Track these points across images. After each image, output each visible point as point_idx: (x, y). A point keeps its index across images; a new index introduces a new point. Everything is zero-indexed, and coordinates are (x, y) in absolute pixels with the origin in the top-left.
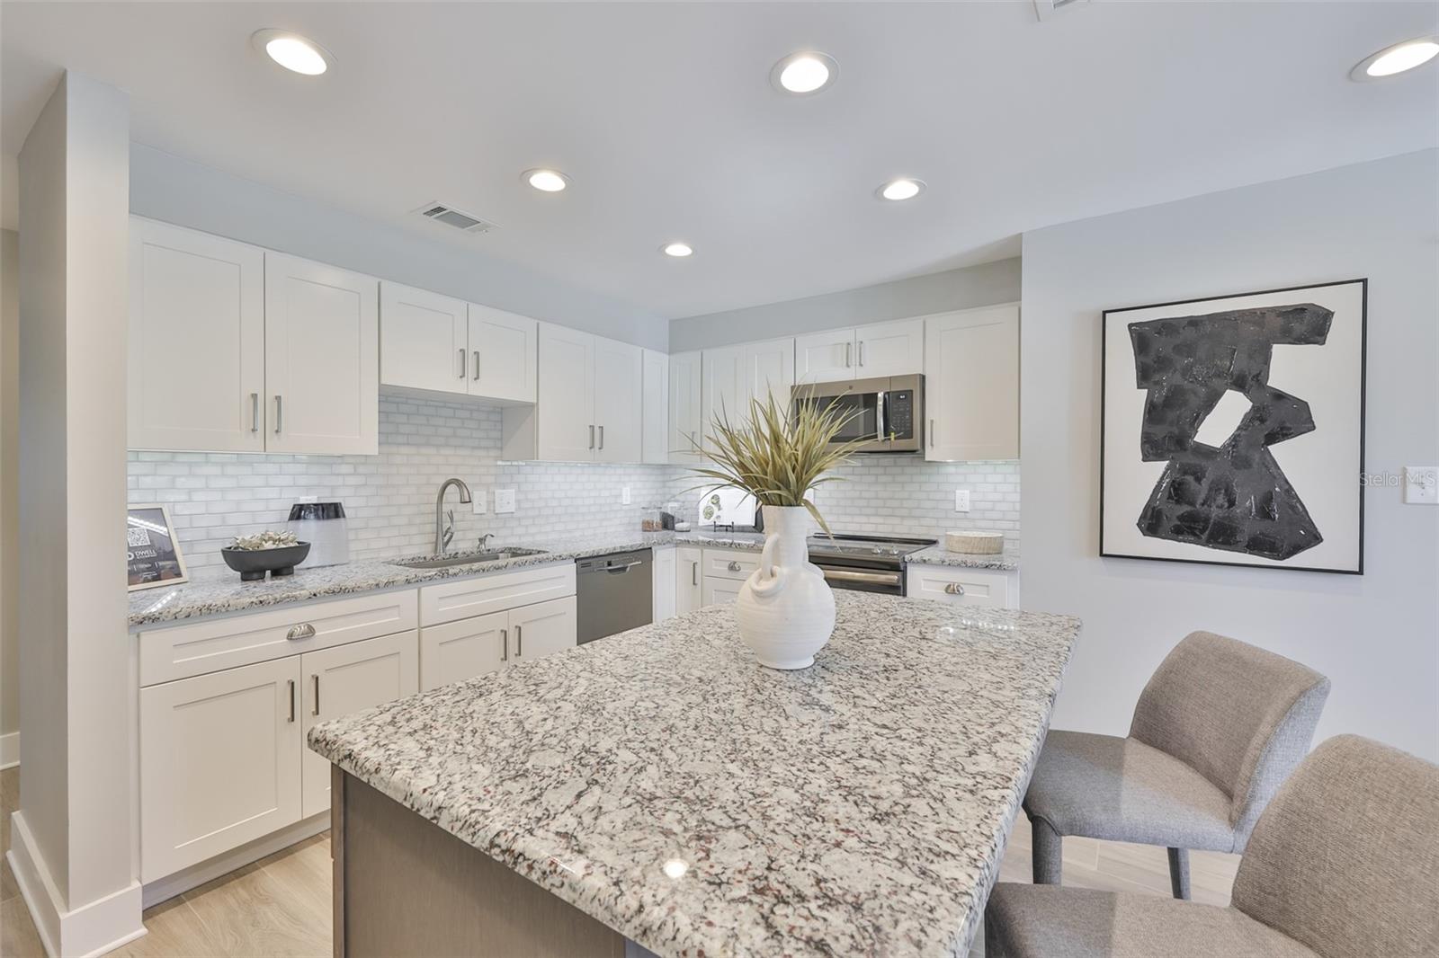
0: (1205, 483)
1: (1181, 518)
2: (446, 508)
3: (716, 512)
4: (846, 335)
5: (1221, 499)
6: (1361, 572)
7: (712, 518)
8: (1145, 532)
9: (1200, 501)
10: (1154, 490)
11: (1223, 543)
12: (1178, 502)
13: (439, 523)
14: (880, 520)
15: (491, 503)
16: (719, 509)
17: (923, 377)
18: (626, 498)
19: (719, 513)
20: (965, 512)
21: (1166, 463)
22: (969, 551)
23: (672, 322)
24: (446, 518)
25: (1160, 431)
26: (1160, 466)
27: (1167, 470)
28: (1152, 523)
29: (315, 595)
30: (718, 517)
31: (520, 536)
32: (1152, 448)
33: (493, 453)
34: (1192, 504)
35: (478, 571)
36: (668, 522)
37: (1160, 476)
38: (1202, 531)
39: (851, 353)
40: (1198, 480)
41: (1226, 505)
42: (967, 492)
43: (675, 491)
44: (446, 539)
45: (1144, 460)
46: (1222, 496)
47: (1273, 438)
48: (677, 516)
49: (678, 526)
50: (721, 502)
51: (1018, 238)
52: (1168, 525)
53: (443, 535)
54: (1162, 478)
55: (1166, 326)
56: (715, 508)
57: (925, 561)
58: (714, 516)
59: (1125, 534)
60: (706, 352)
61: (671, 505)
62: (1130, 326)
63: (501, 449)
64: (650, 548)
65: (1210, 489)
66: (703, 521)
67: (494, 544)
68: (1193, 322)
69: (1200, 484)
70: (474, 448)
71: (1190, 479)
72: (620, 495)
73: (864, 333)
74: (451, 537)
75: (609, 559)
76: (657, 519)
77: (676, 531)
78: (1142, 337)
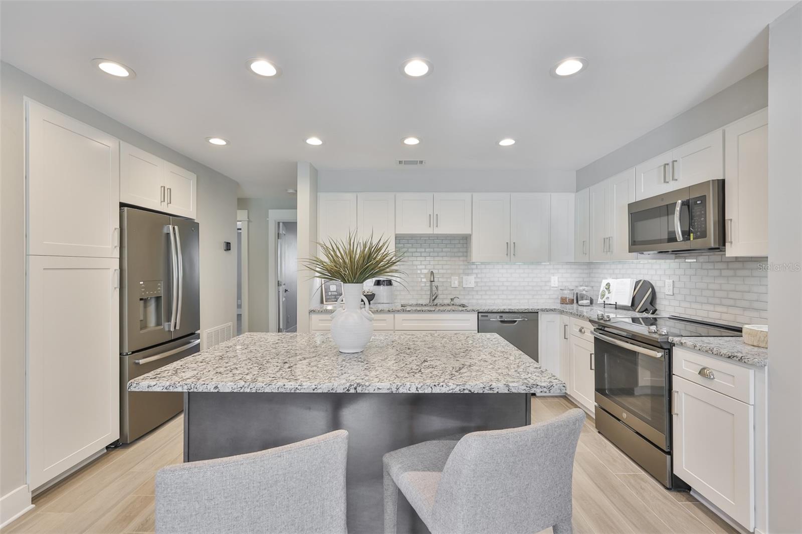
3: (607, 295)
4: (666, 158)
13: (431, 291)
14: (724, 309)
15: (461, 283)
16: (609, 293)
17: (720, 184)
19: (609, 295)
23: (577, 172)
24: (434, 288)
30: (608, 298)
31: (477, 299)
33: (462, 259)
35: (420, 311)
44: (433, 298)
50: (611, 288)
56: (607, 292)
58: (605, 297)
60: (591, 188)
63: (467, 256)
64: (538, 312)
67: (456, 301)
70: (451, 257)
73: (676, 153)
74: (436, 297)
75: (501, 315)
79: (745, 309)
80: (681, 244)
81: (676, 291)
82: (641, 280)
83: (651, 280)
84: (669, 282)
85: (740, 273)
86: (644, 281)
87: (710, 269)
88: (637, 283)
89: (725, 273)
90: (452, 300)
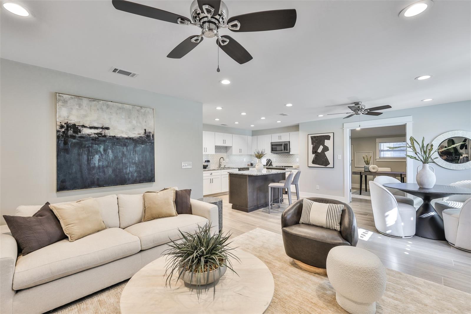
2: (220, 161)
4: (279, 134)
6: (334, 168)
13: (220, 163)
15: (226, 161)
17: (289, 142)
18: (245, 161)
20: (298, 162)
21: (315, 155)
23: (252, 131)
25: (314, 151)
29: (212, 170)
31: (229, 166)
33: (226, 153)
36: (252, 165)
39: (280, 137)
48: (253, 163)
51: (299, 123)
53: (220, 165)
55: (315, 137)
60: (258, 136)
64: (249, 168)
67: (226, 166)
68: (317, 136)
70: (224, 153)
72: (244, 160)
73: (281, 134)
75: (243, 169)
76: (250, 164)
78: (312, 138)
79: (289, 163)
80: (283, 152)
81: (276, 161)
84: (275, 159)
85: (288, 157)
86: (269, 159)
88: (267, 160)
90: (225, 166)
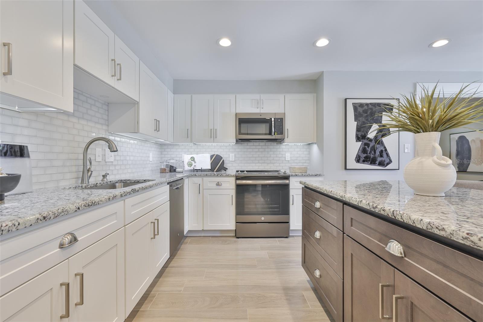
0: (370, 148)
1: (364, 158)
3: (194, 164)
4: (257, 96)
5: (373, 152)
6: (399, 169)
7: (192, 167)
8: (357, 162)
9: (369, 152)
10: (359, 150)
11: (373, 164)
12: (364, 153)
14: (260, 165)
15: (104, 156)
17: (285, 114)
19: (195, 164)
20: (288, 161)
22: (301, 172)
23: (174, 80)
25: (359, 134)
26: (360, 143)
27: (361, 144)
28: (358, 160)
29: (79, 208)
30: (195, 166)
31: (115, 174)
32: (358, 139)
33: (104, 127)
34: (367, 154)
36: (172, 169)
37: (360, 146)
38: (369, 161)
39: (258, 103)
40: (368, 147)
41: (374, 154)
42: (289, 154)
43: (173, 156)
44: (89, 175)
45: (356, 142)
46: (373, 151)
47: (383, 136)
48: (176, 166)
49: (177, 170)
50: (195, 160)
52: (362, 160)
54: (360, 147)
55: (361, 105)
56: (193, 162)
57: (296, 175)
59: (352, 163)
61: (171, 161)
62: (353, 103)
64: (183, 178)
65: (371, 150)
66: (187, 168)
68: (367, 104)
69: (368, 148)
71: (366, 147)
72: (149, 157)
73: (263, 96)
76: (167, 168)
77: (177, 172)
78: (355, 106)
79: (268, 163)
80: (271, 136)
81: (237, 159)
82: (214, 155)
83: (220, 154)
85: (266, 150)
86: (216, 155)
87: (254, 149)
88: (212, 156)
89: (261, 150)
90: (104, 176)
